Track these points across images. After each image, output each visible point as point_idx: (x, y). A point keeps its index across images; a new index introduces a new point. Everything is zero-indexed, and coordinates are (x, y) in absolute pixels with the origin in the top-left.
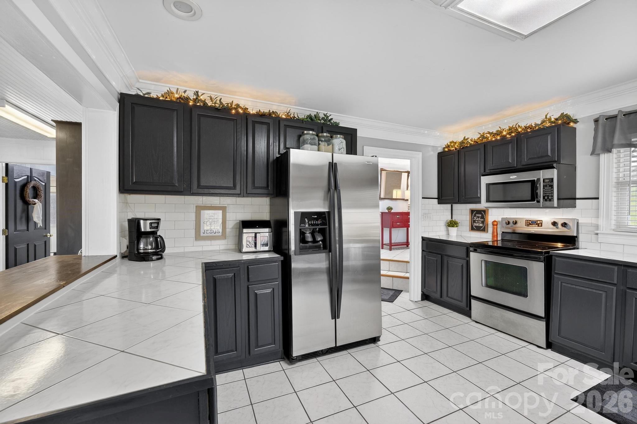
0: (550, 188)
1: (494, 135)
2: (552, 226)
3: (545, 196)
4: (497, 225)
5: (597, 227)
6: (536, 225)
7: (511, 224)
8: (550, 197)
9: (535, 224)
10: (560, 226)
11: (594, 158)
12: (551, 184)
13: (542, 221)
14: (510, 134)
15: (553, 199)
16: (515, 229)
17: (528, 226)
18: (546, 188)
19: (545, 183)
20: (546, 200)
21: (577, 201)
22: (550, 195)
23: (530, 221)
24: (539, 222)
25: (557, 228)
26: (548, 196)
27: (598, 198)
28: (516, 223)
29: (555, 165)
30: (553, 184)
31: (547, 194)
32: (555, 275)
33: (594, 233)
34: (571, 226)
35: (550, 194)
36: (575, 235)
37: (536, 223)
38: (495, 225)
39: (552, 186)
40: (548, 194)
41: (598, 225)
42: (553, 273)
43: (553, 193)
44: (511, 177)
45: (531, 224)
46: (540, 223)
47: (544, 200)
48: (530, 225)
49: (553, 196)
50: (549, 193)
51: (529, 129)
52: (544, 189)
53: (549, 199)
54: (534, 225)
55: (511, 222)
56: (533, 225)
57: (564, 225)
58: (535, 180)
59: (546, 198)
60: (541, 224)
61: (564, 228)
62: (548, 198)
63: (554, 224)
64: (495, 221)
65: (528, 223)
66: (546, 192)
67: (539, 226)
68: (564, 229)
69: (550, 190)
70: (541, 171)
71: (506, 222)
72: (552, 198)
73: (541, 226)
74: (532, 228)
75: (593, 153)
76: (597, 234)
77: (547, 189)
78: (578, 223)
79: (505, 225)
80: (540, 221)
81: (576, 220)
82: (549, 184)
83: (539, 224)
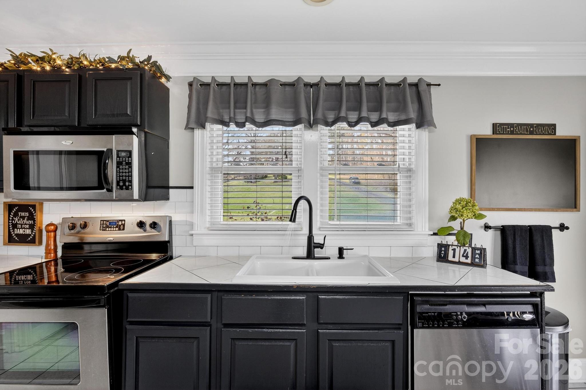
0: (127, 167)
1: (39, 60)
2: (138, 229)
3: (120, 180)
4: (55, 231)
5: (191, 225)
6: (116, 228)
7: (78, 228)
8: (127, 184)
9: (115, 226)
10: (148, 227)
11: (188, 133)
12: (128, 160)
13: (124, 220)
14: (68, 66)
15: (131, 186)
16: (83, 237)
17: (104, 230)
18: (121, 167)
19: (120, 158)
20: (121, 188)
21: (171, 191)
22: (127, 180)
23: (108, 222)
24: (120, 223)
25: (145, 231)
26: (124, 181)
27: (192, 188)
28: (85, 226)
29: (135, 130)
30: (131, 160)
31: (122, 176)
32: (128, 327)
33: (189, 235)
34: (162, 227)
35: (127, 178)
36: (167, 239)
37: (115, 224)
38: (51, 232)
39: (130, 164)
40: (124, 178)
41: (193, 222)
42: (125, 322)
43: (131, 176)
44: (64, 143)
45: (109, 227)
46: (122, 224)
47: (118, 187)
48: (107, 229)
49: (131, 181)
50: (126, 176)
51: (101, 64)
52: (118, 169)
53: (125, 186)
54: (113, 228)
55: (78, 225)
56: (111, 228)
57: (154, 225)
58: (104, 151)
59: (121, 184)
60: (124, 225)
61: (153, 230)
62: (124, 184)
63: (141, 225)
64: (51, 224)
65: (104, 225)
66: (121, 174)
67: (120, 229)
68: (154, 232)
69: (127, 171)
70: (114, 136)
71: (69, 225)
72: (130, 184)
73: (124, 229)
74: (110, 234)
75: (187, 127)
76: (192, 235)
77: (123, 169)
78: (170, 222)
79: (67, 230)
80: (122, 221)
81: (168, 217)
82: (125, 160)
83: (120, 225)
